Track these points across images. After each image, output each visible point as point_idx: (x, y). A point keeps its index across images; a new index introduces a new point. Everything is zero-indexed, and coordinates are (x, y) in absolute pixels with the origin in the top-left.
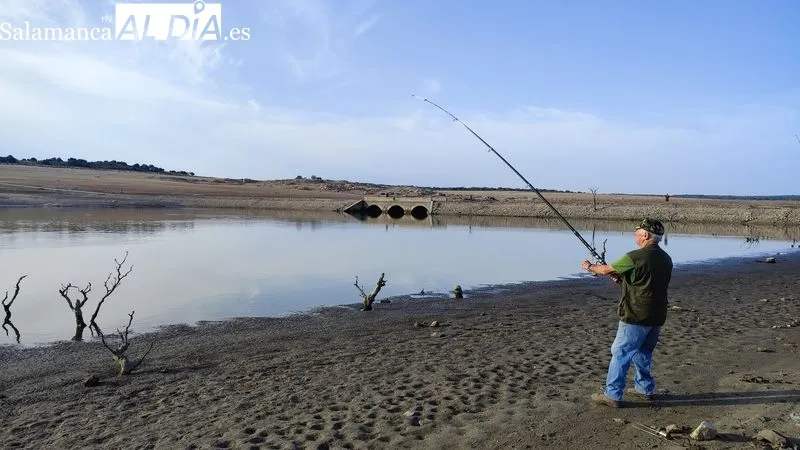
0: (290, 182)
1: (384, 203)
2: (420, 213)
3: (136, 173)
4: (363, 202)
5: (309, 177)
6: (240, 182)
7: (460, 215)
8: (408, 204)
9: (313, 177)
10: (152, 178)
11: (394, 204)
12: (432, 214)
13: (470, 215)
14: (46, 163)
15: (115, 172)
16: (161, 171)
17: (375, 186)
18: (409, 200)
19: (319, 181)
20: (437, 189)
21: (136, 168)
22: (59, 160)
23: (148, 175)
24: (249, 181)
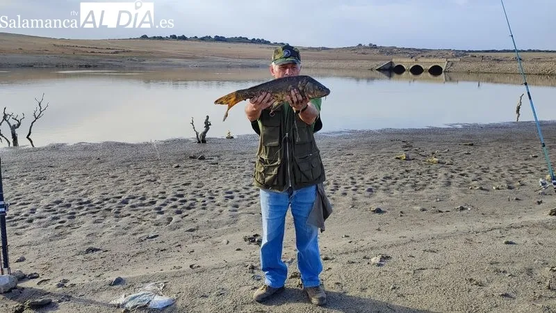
0: (352, 49)
1: (407, 63)
2: (436, 71)
3: (253, 45)
4: (391, 62)
5: (367, 45)
6: (318, 49)
7: (468, 72)
8: (426, 64)
9: (370, 45)
10: (263, 48)
11: (415, 64)
12: (445, 72)
13: (477, 73)
14: (203, 39)
15: (241, 44)
16: (268, 43)
17: (418, 50)
18: (428, 60)
19: (375, 47)
20: (470, 51)
21: (253, 41)
22: (210, 37)
23: (260, 46)
24: (324, 49)
